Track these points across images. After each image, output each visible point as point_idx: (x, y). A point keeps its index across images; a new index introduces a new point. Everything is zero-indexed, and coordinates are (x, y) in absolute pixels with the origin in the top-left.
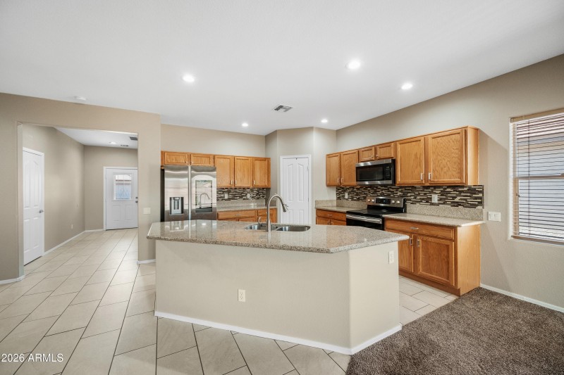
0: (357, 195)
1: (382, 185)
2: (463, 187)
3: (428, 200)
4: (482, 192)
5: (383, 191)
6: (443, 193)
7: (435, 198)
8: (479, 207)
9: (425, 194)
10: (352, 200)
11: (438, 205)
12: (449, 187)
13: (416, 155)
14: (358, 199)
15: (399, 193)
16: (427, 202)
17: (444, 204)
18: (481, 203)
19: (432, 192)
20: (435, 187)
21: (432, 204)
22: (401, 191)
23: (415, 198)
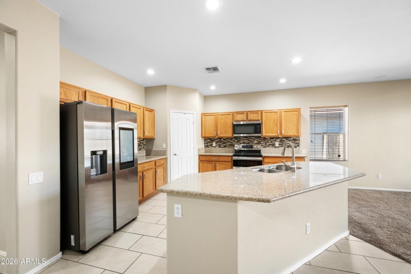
0: (224, 143)
1: (243, 137)
2: (291, 138)
3: (273, 145)
4: (299, 140)
5: (245, 141)
6: (281, 141)
7: (277, 144)
8: (298, 148)
9: (272, 142)
10: (220, 146)
11: (278, 147)
12: (284, 138)
13: (274, 120)
14: (225, 146)
15: (256, 142)
16: (273, 146)
17: (281, 146)
18: (298, 145)
19: (275, 141)
20: (277, 138)
21: (275, 147)
22: (257, 141)
23: (266, 144)
